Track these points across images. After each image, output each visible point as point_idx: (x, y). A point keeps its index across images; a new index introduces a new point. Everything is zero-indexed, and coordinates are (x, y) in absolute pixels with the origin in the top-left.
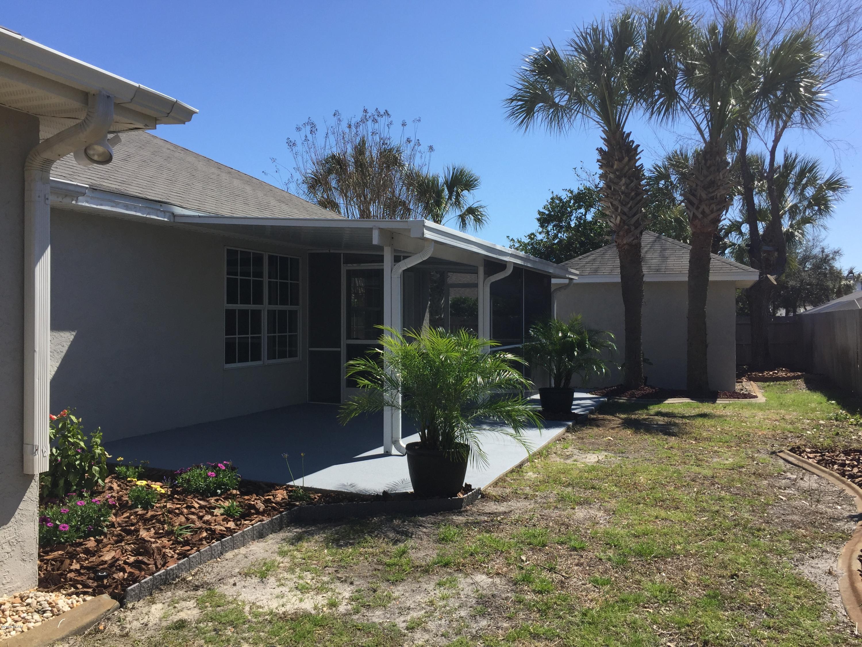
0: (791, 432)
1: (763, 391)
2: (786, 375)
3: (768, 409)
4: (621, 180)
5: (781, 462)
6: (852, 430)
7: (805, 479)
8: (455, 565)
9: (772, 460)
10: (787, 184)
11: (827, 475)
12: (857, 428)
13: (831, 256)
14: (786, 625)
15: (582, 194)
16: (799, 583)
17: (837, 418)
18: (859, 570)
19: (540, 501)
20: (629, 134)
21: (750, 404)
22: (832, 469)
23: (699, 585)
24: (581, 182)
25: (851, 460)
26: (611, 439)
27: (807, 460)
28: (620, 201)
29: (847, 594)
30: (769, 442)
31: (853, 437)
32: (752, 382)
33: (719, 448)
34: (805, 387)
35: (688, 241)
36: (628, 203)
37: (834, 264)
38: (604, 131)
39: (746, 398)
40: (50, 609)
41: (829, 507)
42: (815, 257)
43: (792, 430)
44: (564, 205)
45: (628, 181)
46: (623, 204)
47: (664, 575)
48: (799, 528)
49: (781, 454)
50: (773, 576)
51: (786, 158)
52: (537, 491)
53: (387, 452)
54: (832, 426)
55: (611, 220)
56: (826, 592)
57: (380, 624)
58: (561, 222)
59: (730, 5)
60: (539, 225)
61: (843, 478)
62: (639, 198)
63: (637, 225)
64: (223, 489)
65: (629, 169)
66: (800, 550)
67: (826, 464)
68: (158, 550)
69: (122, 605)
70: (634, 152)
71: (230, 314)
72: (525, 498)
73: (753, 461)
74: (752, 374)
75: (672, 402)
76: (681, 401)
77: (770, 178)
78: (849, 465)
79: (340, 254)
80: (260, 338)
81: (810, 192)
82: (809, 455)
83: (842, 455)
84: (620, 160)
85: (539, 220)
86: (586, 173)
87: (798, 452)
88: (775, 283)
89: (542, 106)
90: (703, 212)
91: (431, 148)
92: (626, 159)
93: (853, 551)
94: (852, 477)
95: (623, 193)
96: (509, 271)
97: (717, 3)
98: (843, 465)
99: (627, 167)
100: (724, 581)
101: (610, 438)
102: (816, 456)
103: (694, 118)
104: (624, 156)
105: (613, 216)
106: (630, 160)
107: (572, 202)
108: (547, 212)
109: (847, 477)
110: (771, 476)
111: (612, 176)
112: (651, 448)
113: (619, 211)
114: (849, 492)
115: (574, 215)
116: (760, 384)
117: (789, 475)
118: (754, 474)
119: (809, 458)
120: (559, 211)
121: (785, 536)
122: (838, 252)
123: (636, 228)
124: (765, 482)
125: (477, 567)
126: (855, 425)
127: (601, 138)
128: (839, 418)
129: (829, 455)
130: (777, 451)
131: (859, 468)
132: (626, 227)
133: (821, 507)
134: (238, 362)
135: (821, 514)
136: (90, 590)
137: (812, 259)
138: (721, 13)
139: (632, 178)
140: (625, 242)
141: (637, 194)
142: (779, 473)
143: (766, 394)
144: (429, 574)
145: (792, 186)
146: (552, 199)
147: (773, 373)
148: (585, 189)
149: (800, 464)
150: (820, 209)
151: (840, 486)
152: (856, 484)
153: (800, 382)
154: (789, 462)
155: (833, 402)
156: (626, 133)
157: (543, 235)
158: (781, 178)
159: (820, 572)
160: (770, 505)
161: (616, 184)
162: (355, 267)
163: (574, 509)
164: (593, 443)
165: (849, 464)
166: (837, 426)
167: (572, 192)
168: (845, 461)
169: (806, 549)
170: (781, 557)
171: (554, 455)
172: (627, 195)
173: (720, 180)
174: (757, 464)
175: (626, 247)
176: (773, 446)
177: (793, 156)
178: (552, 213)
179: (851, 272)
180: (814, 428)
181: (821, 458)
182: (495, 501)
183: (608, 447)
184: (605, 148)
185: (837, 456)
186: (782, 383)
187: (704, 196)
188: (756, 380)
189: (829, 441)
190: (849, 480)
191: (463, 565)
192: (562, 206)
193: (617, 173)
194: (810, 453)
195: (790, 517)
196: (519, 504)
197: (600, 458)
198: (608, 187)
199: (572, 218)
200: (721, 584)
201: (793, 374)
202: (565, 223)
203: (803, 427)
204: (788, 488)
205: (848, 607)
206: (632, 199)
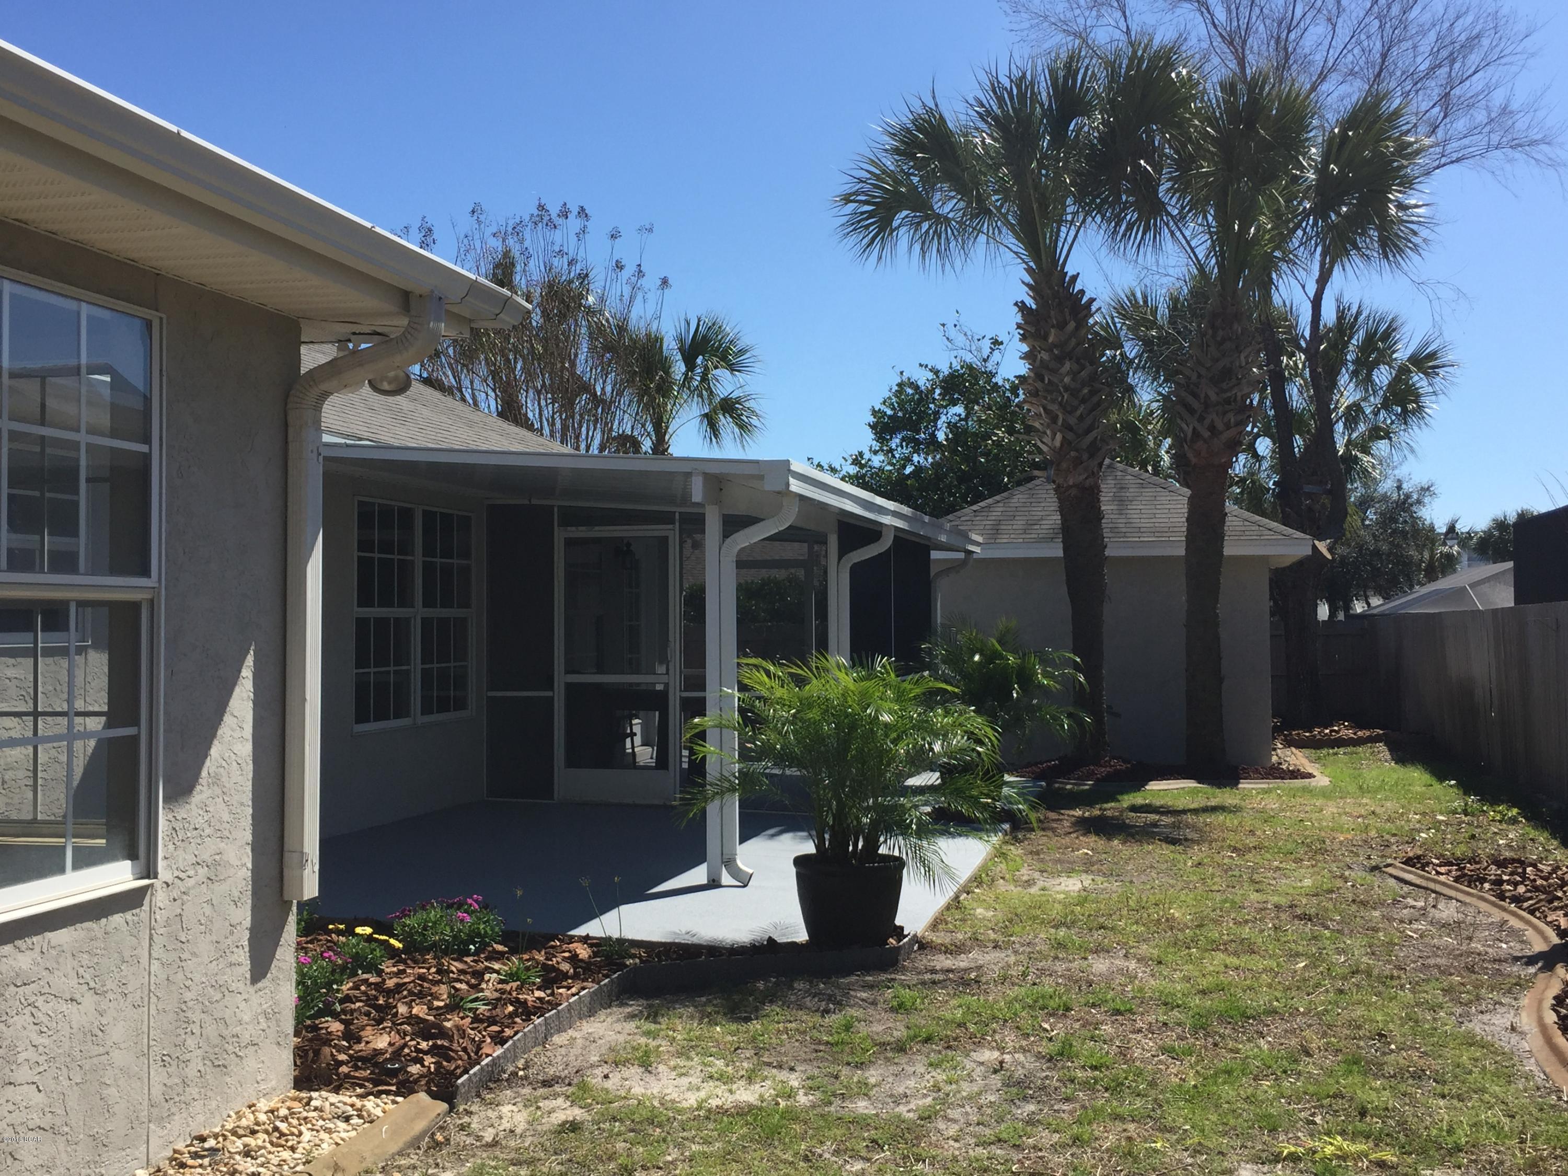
0: (1394, 835)
1: (1317, 765)
2: (1355, 734)
3: (1341, 798)
4: (1063, 365)
5: (1392, 882)
6: (1496, 830)
7: (1439, 907)
8: (941, 1040)
9: (1375, 879)
10: (1344, 363)
11: (1475, 899)
12: (1504, 826)
13: (1415, 496)
14: (1467, 1092)
15: (957, 377)
16: (1471, 1041)
17: (1466, 810)
18: (1555, 1023)
19: (1021, 950)
20: (1075, 278)
21: (1305, 789)
22: (1482, 888)
23: (1327, 1050)
24: (955, 353)
25: (1511, 874)
26: (1090, 852)
27: (1436, 877)
28: (1060, 404)
29: (1544, 1054)
30: (1361, 852)
31: (1501, 842)
32: (1293, 749)
33: (1281, 862)
34: (1389, 757)
35: (1150, 468)
36: (1076, 409)
37: (1419, 514)
38: (1029, 270)
39: (1296, 778)
40: (355, 1113)
41: (1489, 946)
42: (1385, 498)
43: (1394, 832)
44: (923, 397)
45: (1076, 367)
46: (1068, 410)
47: (1270, 1039)
48: (1451, 974)
49: (1390, 870)
50: (1432, 1035)
51: (1341, 315)
52: (1011, 936)
53: (714, 881)
54: (1460, 823)
55: (1044, 440)
56: (1513, 1053)
57: (877, 1115)
58: (918, 433)
59: (1238, 20)
60: (874, 437)
61: (1502, 903)
62: (1095, 399)
63: (1094, 450)
64: (477, 942)
65: (1078, 344)
66: (1461, 1003)
67: (1470, 882)
68: (458, 1030)
69: (452, 1108)
70: (1085, 312)
71: (362, 623)
72: (994, 947)
73: (1346, 882)
74: (1291, 734)
75: (1166, 787)
76: (1182, 786)
77: (1313, 351)
78: (1509, 882)
79: (553, 506)
80: (408, 672)
81: (1383, 376)
82: (1438, 869)
83: (1494, 867)
84: (1061, 326)
85: (873, 427)
86: (965, 334)
87: (1419, 865)
88: (1329, 557)
89: (907, 217)
90: (1212, 428)
91: (665, 282)
92: (1072, 325)
93: (1540, 1002)
94: (1517, 900)
95: (1066, 389)
96: (886, 543)
97: (1212, 16)
98: (1499, 882)
99: (1074, 341)
100: (1362, 1043)
101: (1086, 851)
102: (1450, 871)
103: (1192, 249)
104: (1068, 318)
105: (1048, 432)
106: (1077, 328)
107: (938, 391)
108: (889, 412)
109: (1508, 900)
110: (1382, 903)
111: (1045, 356)
112: (1164, 866)
113: (1060, 422)
114: (1514, 922)
115: (943, 418)
116: (1307, 751)
117: (1410, 901)
118: (1354, 901)
119: (1438, 873)
120: (913, 411)
121: (1432, 984)
122: (1428, 489)
123: (1092, 456)
124: (1376, 914)
125: (979, 1043)
126: (1500, 822)
127: (1023, 282)
128: (1469, 810)
129: (1472, 868)
130: (1382, 865)
131: (1526, 886)
132: (1073, 454)
133: (1477, 946)
134: (375, 721)
135: (1479, 954)
136: (394, 1088)
137: (1378, 502)
138: (1221, 34)
139: (1082, 361)
140: (1071, 483)
141: (1093, 393)
142: (1394, 900)
143: (1328, 771)
144: (906, 1053)
145: (1351, 367)
146: (899, 385)
147: (1331, 731)
148: (962, 367)
149: (1424, 883)
150: (1405, 411)
151: (1497, 915)
152: (1524, 910)
153: (1381, 746)
154: (1406, 882)
155: (1453, 782)
156: (1070, 274)
157: (881, 457)
158: (1332, 353)
159: (1499, 1029)
160: (1396, 944)
161: (1054, 371)
162: (581, 532)
163: (1086, 959)
164: (1059, 861)
165: (1509, 880)
166: (1468, 824)
167: (936, 372)
168: (1500, 875)
169: (1471, 1002)
170: (1434, 1011)
171: (1002, 881)
172: (1074, 393)
173: (1241, 367)
174: (1353, 886)
175: (1074, 492)
176: (1369, 858)
177: (1354, 310)
178: (900, 414)
179: (1452, 529)
180: (1430, 828)
181: (1459, 873)
182: (945, 953)
183: (1088, 866)
184: (1030, 303)
185: (1485, 869)
186: (1349, 749)
187: (1213, 397)
188: (1301, 745)
189: (1463, 848)
190: (1513, 905)
191: (955, 1039)
192: (920, 400)
193: (1056, 352)
194: (1440, 866)
195: (1432, 961)
196: (987, 957)
197: (1086, 884)
198: (1039, 376)
199: (939, 423)
200: (1359, 1047)
201: (1368, 733)
202: (925, 434)
203: (1412, 827)
204: (1416, 920)
205: (1547, 1070)
206: (1083, 401)
